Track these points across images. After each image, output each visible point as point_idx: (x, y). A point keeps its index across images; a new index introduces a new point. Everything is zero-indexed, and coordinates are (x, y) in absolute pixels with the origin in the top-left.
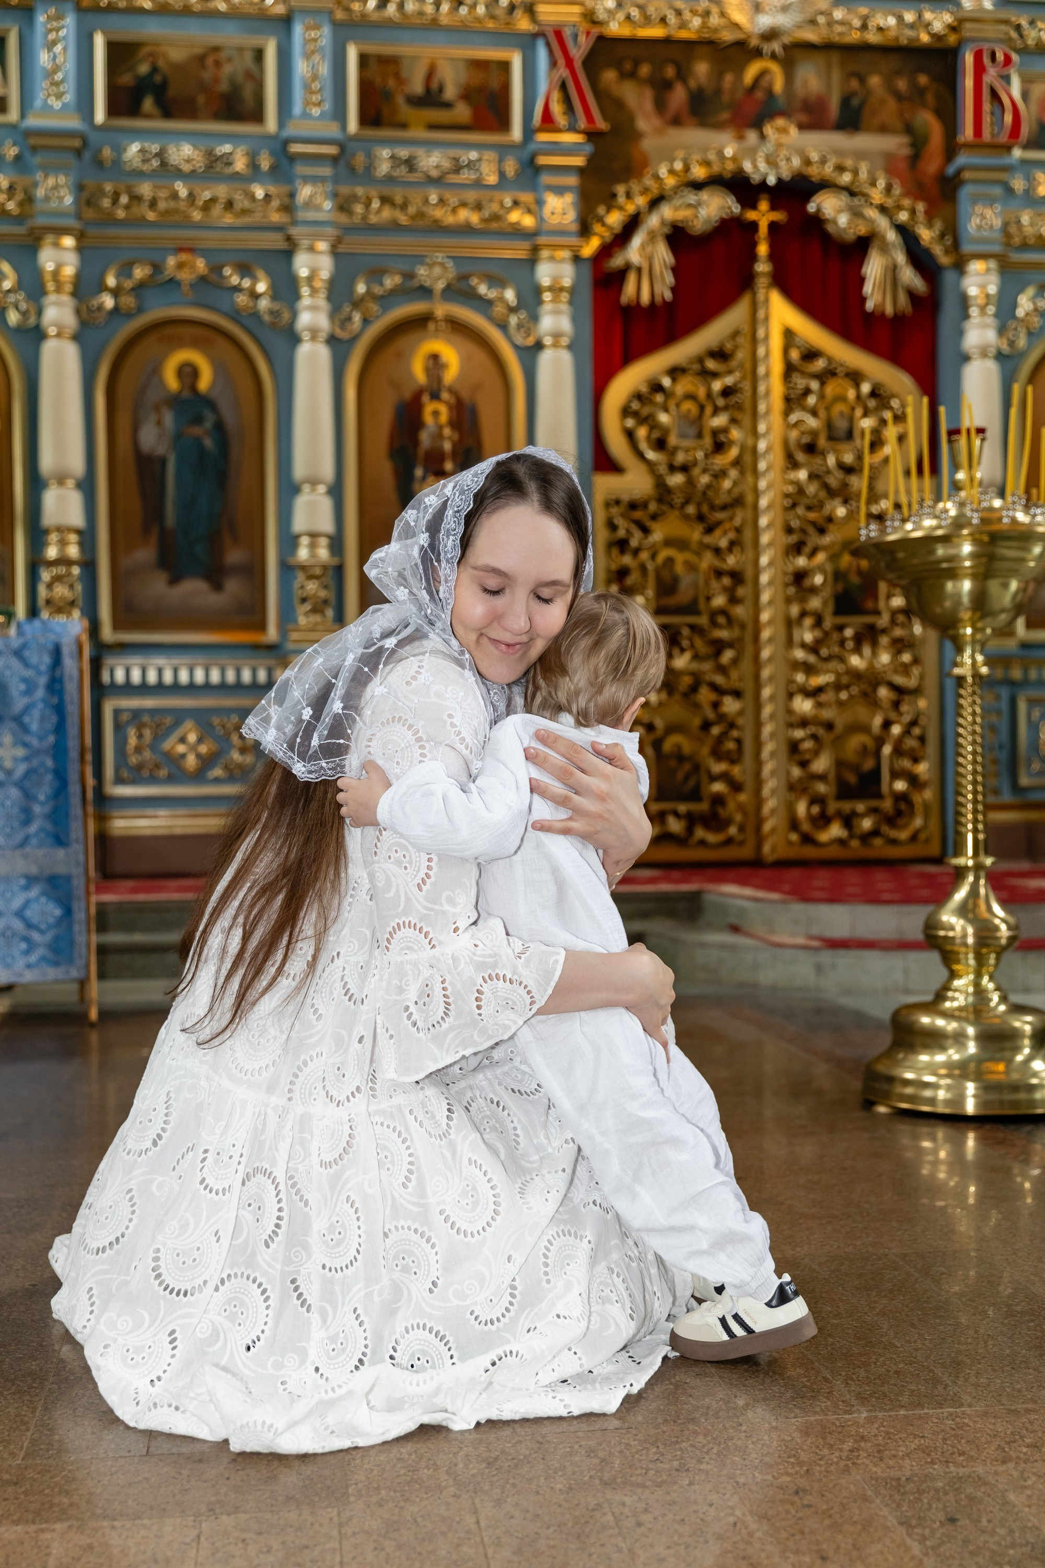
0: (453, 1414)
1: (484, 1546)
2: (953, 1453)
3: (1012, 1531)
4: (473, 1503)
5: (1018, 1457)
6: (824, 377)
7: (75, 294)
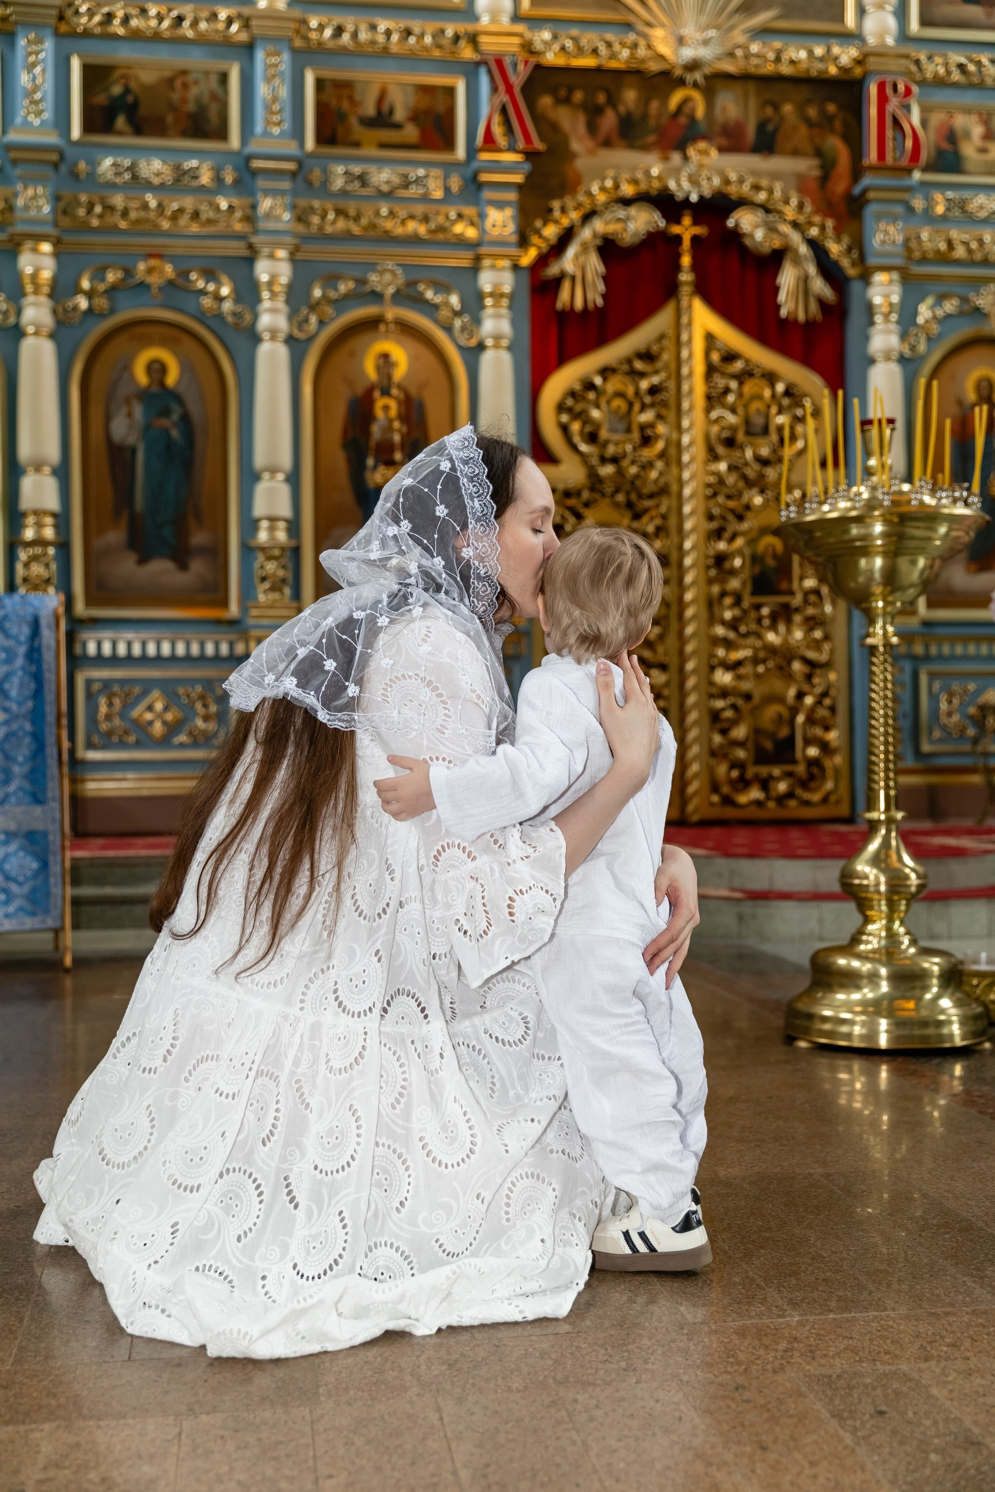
0: (417, 1320)
1: (448, 1441)
2: (879, 1353)
3: (936, 1423)
4: (436, 1402)
5: (939, 1356)
6: (743, 377)
7: (52, 295)
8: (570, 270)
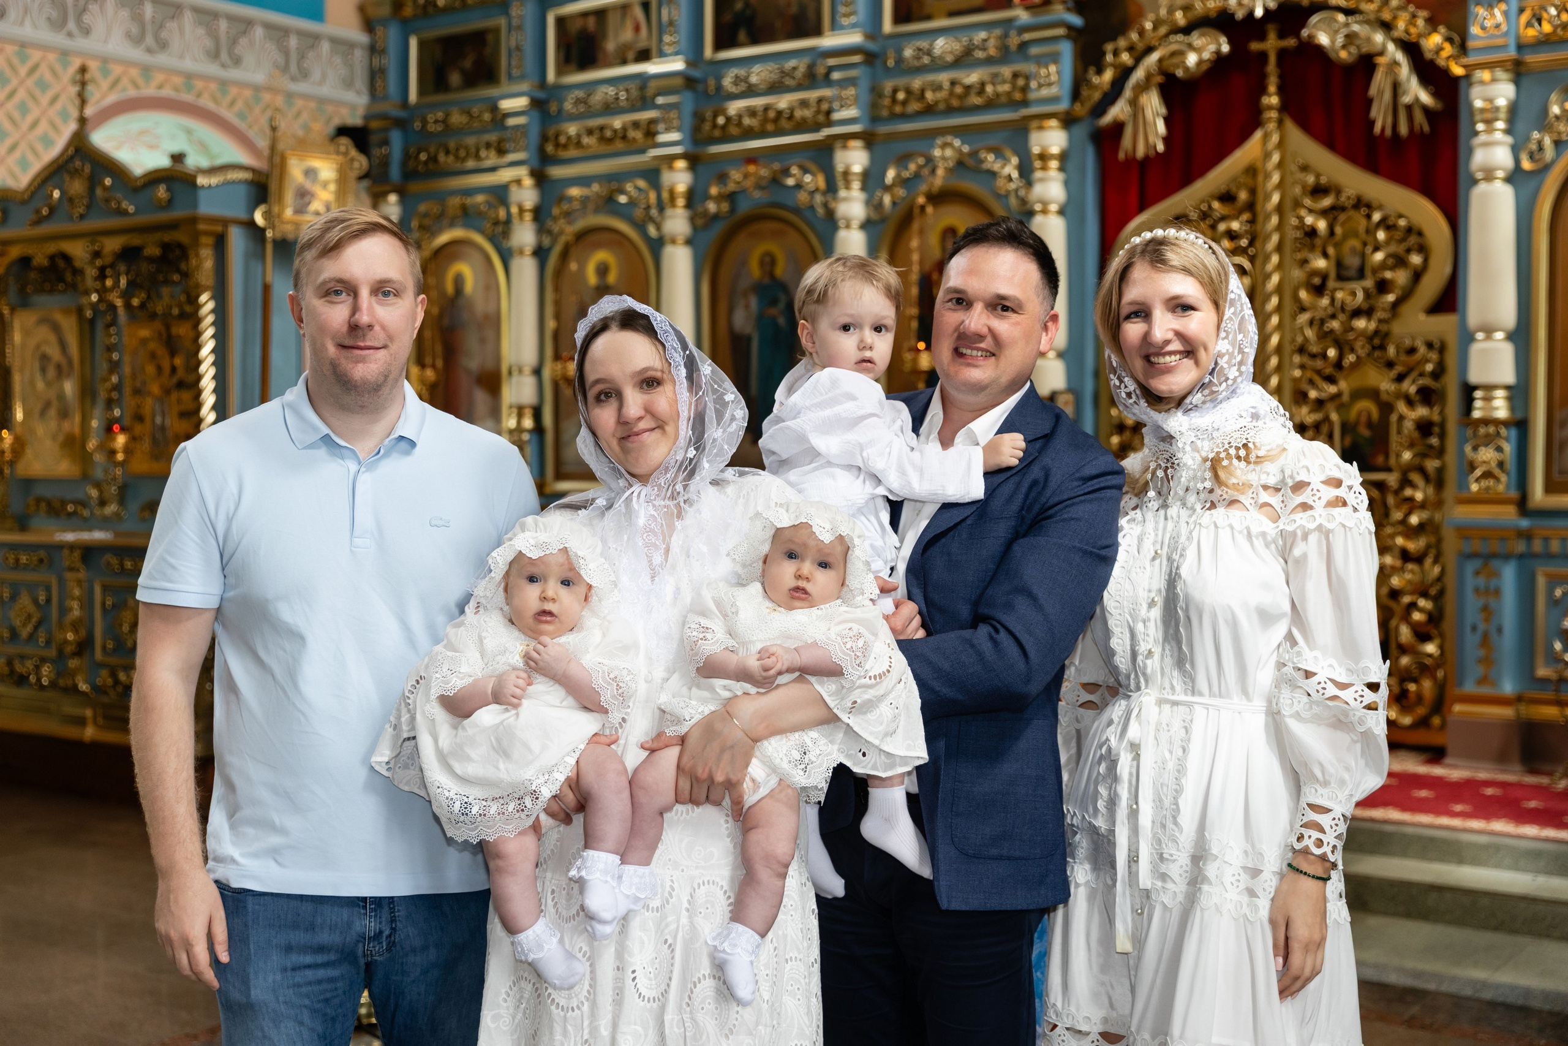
7: (689, 205)
8: (1122, 117)
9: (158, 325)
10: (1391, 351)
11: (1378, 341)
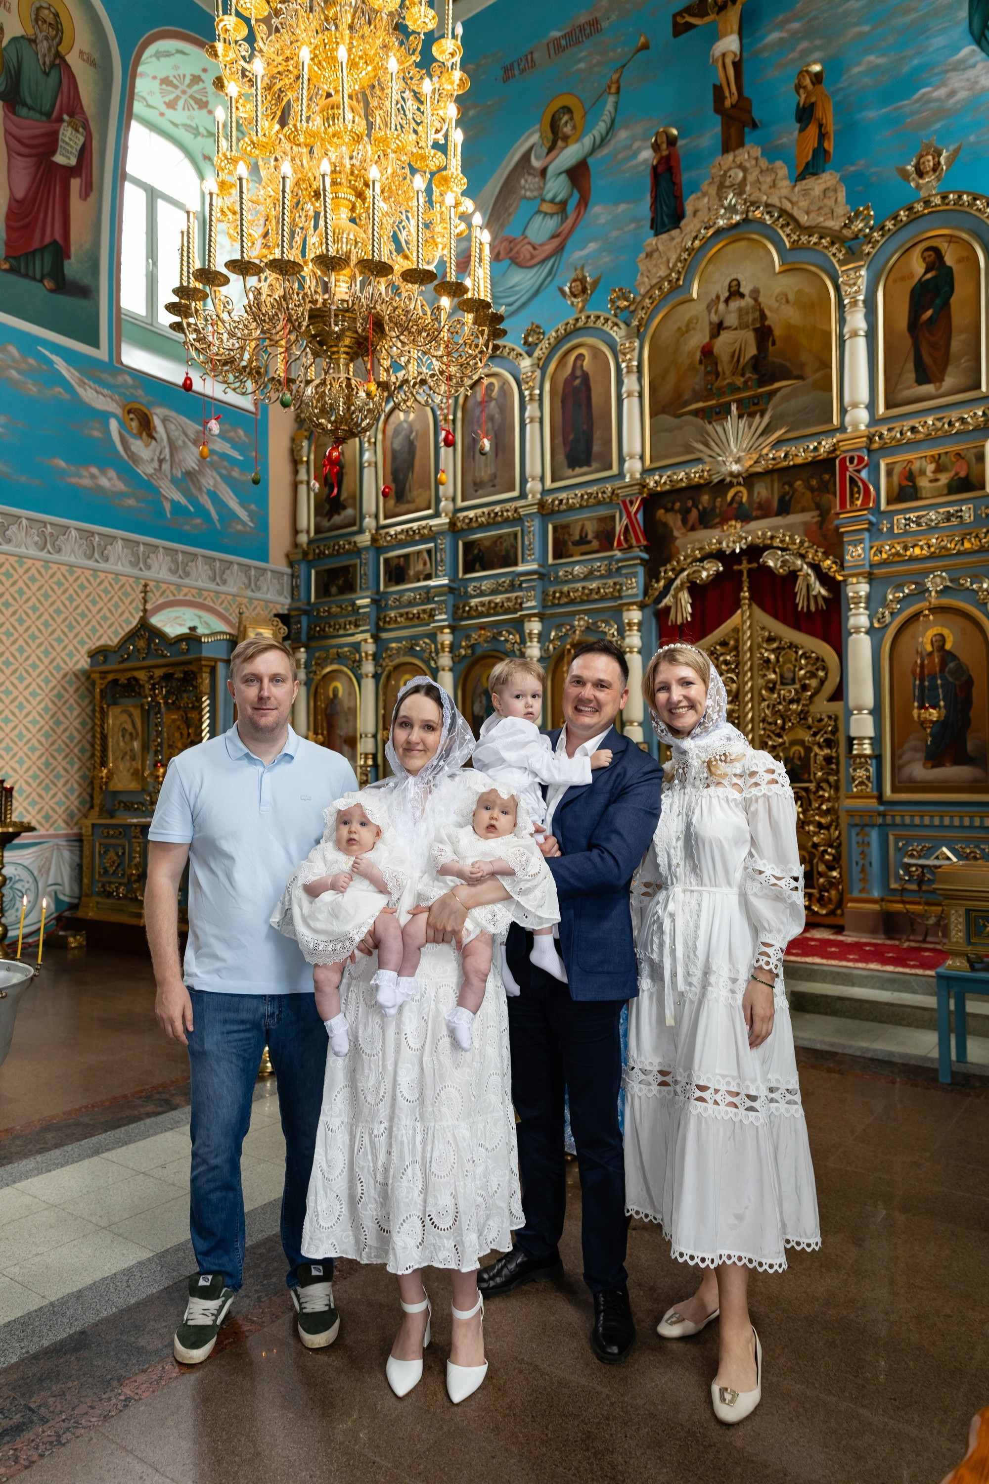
7: (450, 652)
8: (669, 604)
9: (181, 713)
10: (810, 720)
11: (803, 715)
